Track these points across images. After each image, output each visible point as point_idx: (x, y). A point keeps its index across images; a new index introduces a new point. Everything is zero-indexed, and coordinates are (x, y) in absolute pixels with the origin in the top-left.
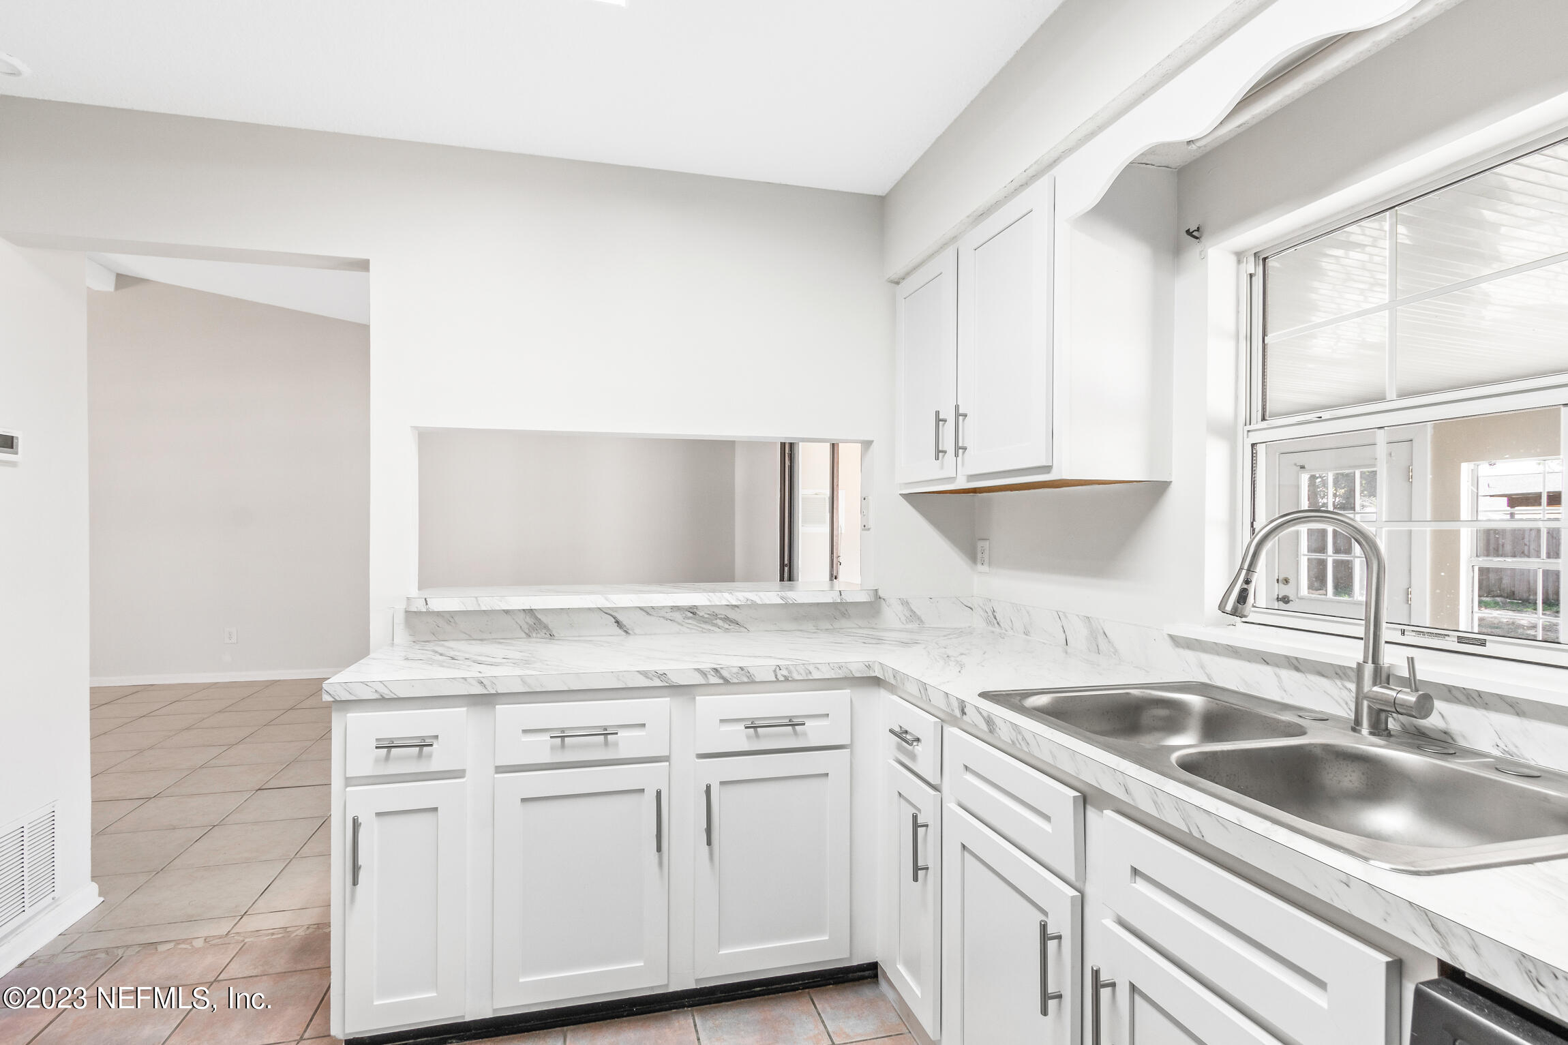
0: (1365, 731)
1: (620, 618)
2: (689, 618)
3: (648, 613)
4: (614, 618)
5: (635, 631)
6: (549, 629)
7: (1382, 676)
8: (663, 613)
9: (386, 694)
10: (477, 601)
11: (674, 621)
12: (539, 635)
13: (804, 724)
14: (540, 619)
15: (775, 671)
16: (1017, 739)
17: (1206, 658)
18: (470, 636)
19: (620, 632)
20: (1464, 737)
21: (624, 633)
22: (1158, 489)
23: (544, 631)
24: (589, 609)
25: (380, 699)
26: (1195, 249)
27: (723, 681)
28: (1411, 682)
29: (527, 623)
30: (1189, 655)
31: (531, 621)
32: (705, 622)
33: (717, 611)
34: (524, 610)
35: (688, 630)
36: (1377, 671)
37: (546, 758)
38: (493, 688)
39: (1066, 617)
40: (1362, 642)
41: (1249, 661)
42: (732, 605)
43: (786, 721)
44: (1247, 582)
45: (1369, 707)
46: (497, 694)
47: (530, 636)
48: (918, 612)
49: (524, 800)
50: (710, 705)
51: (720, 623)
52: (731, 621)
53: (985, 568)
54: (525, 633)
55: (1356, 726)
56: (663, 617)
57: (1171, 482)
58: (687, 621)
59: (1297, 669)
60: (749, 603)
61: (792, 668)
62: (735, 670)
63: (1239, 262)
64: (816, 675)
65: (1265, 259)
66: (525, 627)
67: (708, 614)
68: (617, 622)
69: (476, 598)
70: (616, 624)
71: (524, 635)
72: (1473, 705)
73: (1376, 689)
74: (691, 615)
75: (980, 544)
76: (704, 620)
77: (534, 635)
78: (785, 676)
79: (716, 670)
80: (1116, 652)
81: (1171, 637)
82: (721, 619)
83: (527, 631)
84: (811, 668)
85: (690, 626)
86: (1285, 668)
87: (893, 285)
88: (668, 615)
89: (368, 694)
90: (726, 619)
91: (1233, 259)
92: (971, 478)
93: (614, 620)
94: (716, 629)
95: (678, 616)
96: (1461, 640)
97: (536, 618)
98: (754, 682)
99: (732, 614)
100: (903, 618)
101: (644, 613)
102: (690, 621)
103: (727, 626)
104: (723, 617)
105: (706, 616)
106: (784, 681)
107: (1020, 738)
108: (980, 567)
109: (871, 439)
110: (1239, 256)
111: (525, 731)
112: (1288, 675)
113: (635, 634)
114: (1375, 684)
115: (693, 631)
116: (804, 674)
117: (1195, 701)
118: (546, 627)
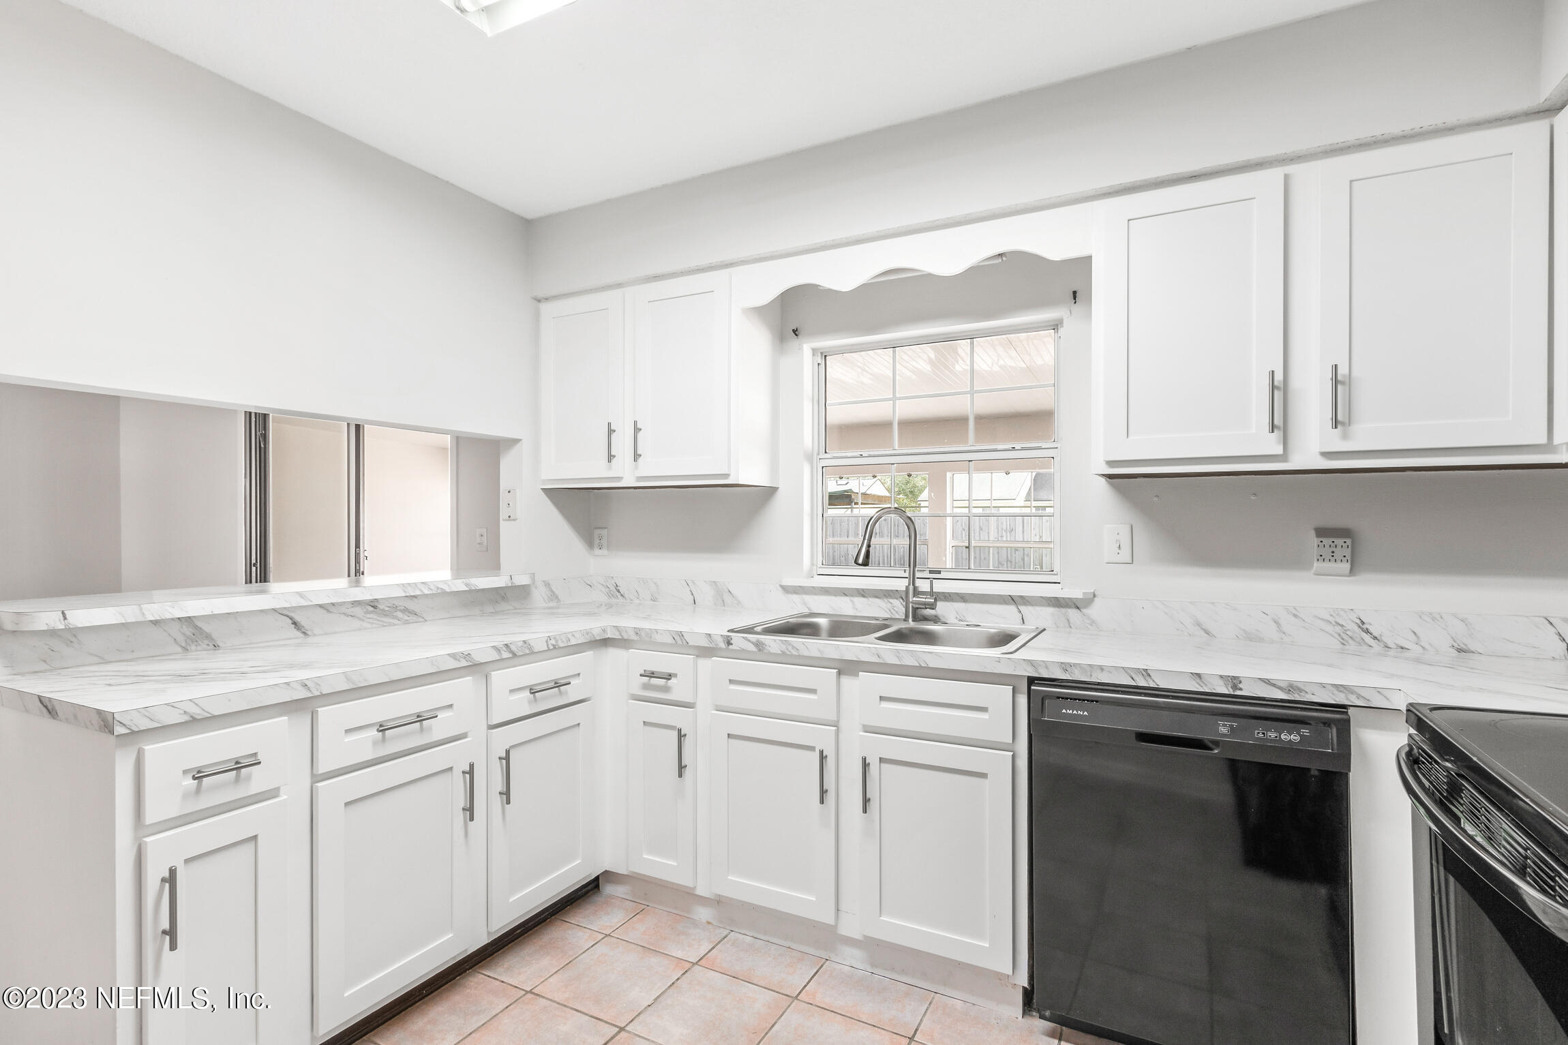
0: (910, 620)
1: (297, 618)
2: (371, 612)
3: (328, 611)
4: (291, 619)
5: (315, 632)
6: (213, 639)
7: (917, 592)
8: (343, 609)
9: (199, 715)
10: (141, 609)
11: (354, 616)
12: (199, 648)
13: (570, 683)
14: (200, 628)
15: (547, 641)
16: (787, 649)
17: (807, 598)
18: (103, 658)
19: (299, 634)
20: (944, 617)
21: (302, 635)
22: (771, 491)
23: (206, 642)
24: (262, 611)
25: (190, 721)
26: (794, 343)
27: (513, 655)
28: (931, 593)
29: (184, 634)
30: (795, 597)
31: (188, 631)
32: (386, 616)
33: (396, 603)
34: (179, 618)
35: (368, 626)
36: (915, 588)
37: (369, 755)
38: (318, 690)
39: (694, 583)
40: (907, 579)
41: (835, 596)
42: (411, 596)
43: (552, 684)
44: (869, 546)
45: (913, 607)
46: (323, 695)
47: (187, 650)
48: (557, 592)
49: (347, 804)
50: (503, 678)
51: (400, 614)
52: (410, 612)
53: (604, 552)
54: (181, 646)
55: (906, 620)
56: (344, 613)
57: (778, 488)
58: (368, 616)
59: (864, 596)
60: (439, 591)
61: (558, 637)
62: (520, 644)
63: (813, 355)
64: (573, 642)
65: (825, 356)
66: (181, 639)
67: (389, 607)
68: (295, 623)
69: (139, 605)
70: (294, 626)
71: (179, 650)
72: (947, 601)
73: (914, 599)
74: (372, 609)
75: (597, 532)
76: (385, 614)
77: (193, 648)
78: (553, 645)
79: (506, 645)
80: (739, 603)
81: (782, 587)
82: (401, 611)
83: (183, 645)
84: (570, 636)
85: (370, 621)
86: (856, 596)
87: (535, 302)
88: (350, 611)
89: (175, 717)
90: (406, 611)
91: (811, 351)
92: (640, 479)
93: (290, 621)
94: (396, 621)
95: (358, 611)
96: (931, 572)
97: (196, 627)
98: (533, 653)
99: (411, 605)
100: (546, 598)
101: (325, 611)
102: (371, 616)
103: (406, 618)
104: (402, 608)
105: (387, 609)
106: (556, 649)
107: (790, 648)
108: (597, 551)
109: (520, 438)
110: (814, 351)
111: (347, 731)
112: (859, 601)
113: (315, 635)
114: (914, 596)
115: (374, 625)
116: (565, 641)
117: (823, 622)
118: (208, 637)
